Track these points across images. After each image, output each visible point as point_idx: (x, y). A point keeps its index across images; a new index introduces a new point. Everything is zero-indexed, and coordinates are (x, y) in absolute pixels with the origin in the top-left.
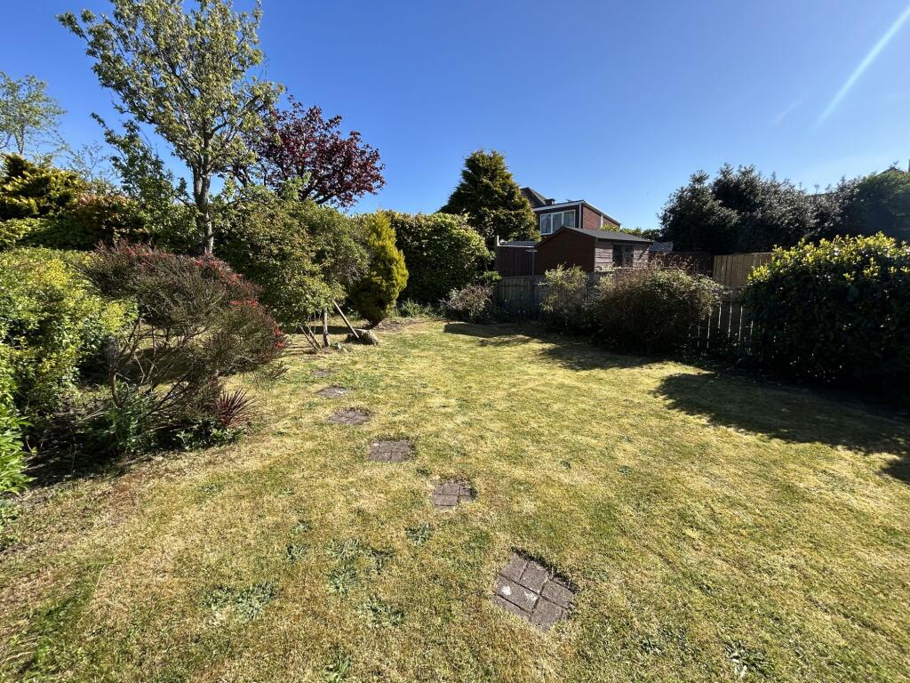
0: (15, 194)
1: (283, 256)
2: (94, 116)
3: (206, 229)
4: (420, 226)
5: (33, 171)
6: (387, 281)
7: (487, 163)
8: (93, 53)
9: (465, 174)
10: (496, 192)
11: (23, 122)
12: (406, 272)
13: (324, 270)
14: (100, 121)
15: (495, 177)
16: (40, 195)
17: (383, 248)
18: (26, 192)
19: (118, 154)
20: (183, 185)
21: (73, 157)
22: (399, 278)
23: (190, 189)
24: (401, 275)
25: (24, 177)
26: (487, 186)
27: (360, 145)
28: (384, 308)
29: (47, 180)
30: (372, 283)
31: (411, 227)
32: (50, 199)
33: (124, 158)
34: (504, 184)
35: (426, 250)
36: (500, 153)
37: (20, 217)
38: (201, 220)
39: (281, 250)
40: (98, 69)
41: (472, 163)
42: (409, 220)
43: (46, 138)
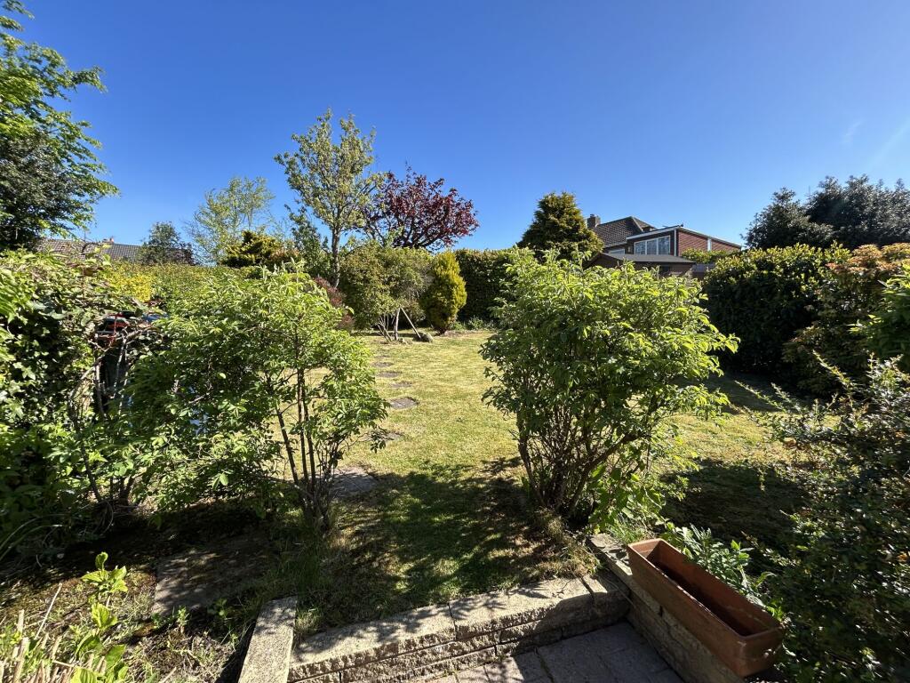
0: (245, 253)
1: (366, 280)
2: (286, 206)
3: (336, 267)
4: (486, 259)
5: (255, 239)
6: (448, 300)
7: (554, 204)
8: (287, 173)
9: (538, 214)
10: (562, 227)
11: (252, 206)
12: (465, 293)
13: (392, 289)
14: (289, 208)
15: (562, 213)
16: (256, 253)
17: (447, 276)
18: (250, 251)
19: (295, 226)
20: (326, 241)
21: (275, 225)
22: (458, 298)
23: (329, 244)
24: (461, 296)
25: (251, 242)
26: (554, 223)
27: (456, 199)
28: (446, 320)
29: (261, 243)
30: (438, 301)
31: (479, 260)
32: (261, 255)
33: (297, 227)
34: (571, 220)
35: (490, 277)
36: (569, 193)
37: (247, 266)
38: (333, 262)
39: (365, 277)
40: (289, 180)
41: (543, 204)
42: (477, 255)
43: (264, 215)
